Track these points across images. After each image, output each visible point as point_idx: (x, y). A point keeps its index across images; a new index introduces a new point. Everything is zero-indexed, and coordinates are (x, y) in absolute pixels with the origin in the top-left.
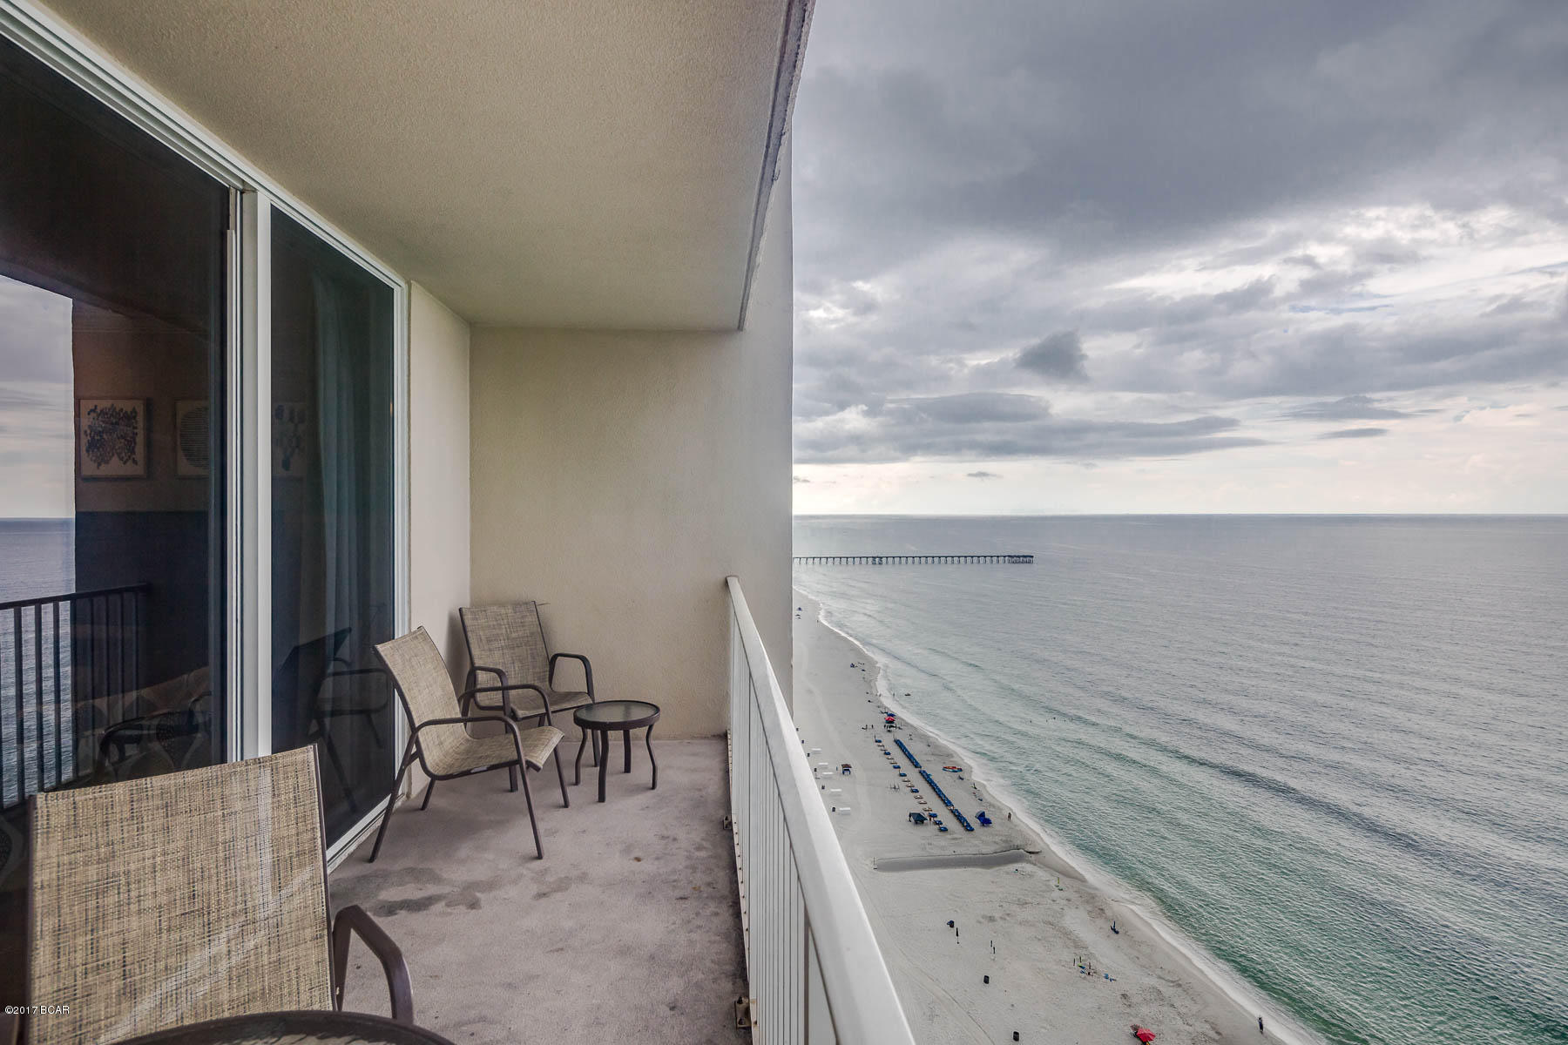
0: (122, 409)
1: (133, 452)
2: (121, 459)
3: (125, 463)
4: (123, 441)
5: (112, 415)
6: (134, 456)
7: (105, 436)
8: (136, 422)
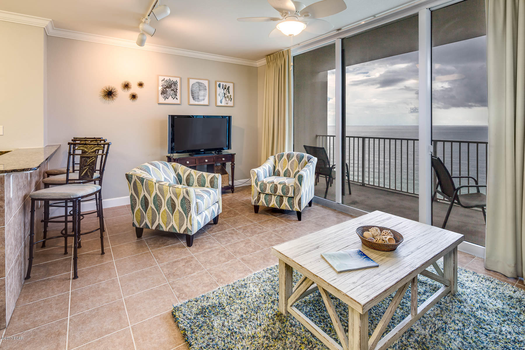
0: (173, 81)
1: (176, 95)
2: (172, 97)
3: (173, 99)
4: (173, 91)
5: (169, 82)
6: (176, 97)
7: (167, 89)
8: (177, 85)
